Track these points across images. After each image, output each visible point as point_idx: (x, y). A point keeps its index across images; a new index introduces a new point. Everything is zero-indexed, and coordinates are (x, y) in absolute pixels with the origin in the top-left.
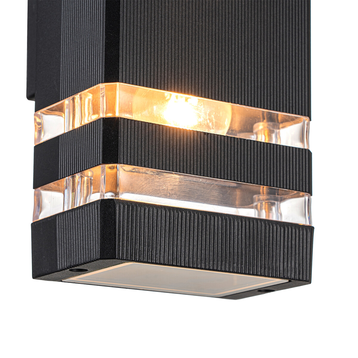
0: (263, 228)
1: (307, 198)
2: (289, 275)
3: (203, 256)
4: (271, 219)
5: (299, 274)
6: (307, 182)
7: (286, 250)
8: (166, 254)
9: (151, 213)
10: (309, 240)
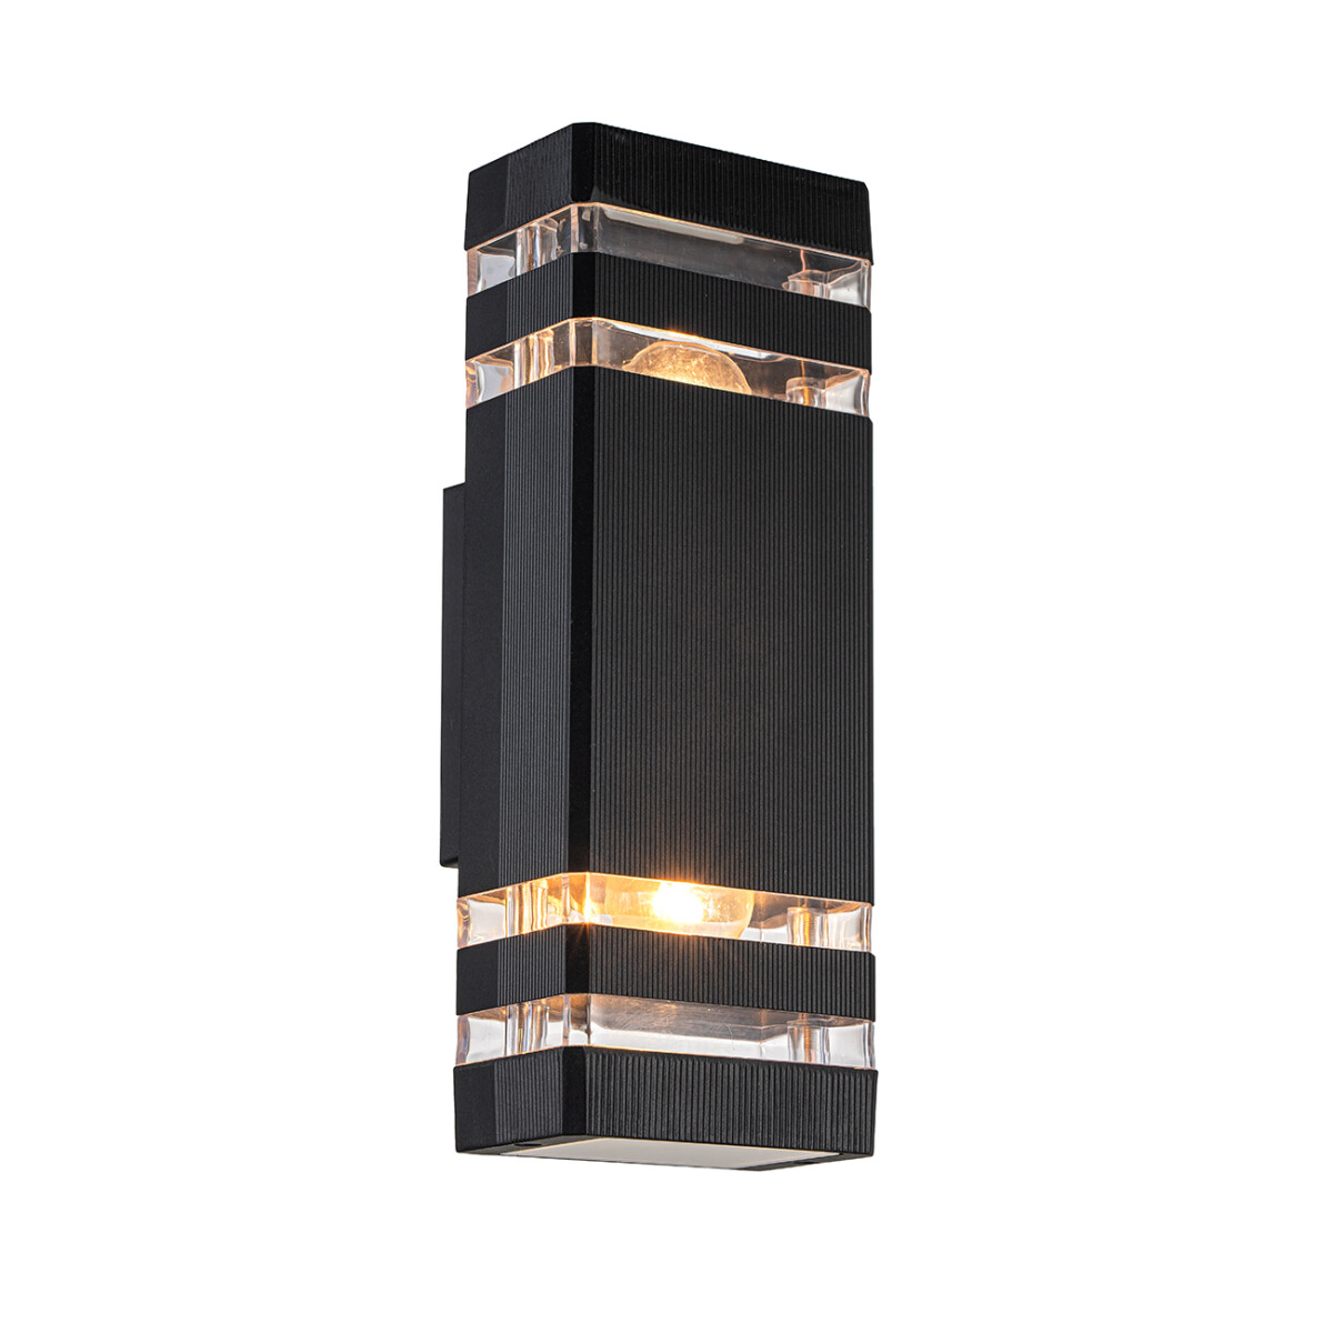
0: (801, 1077)
1: (867, 1025)
2: (840, 1146)
3: (712, 1124)
4: (813, 1062)
5: (855, 1143)
6: (867, 1003)
7: (835, 1109)
8: (659, 1123)
9: (636, 1064)
10: (870, 1091)
